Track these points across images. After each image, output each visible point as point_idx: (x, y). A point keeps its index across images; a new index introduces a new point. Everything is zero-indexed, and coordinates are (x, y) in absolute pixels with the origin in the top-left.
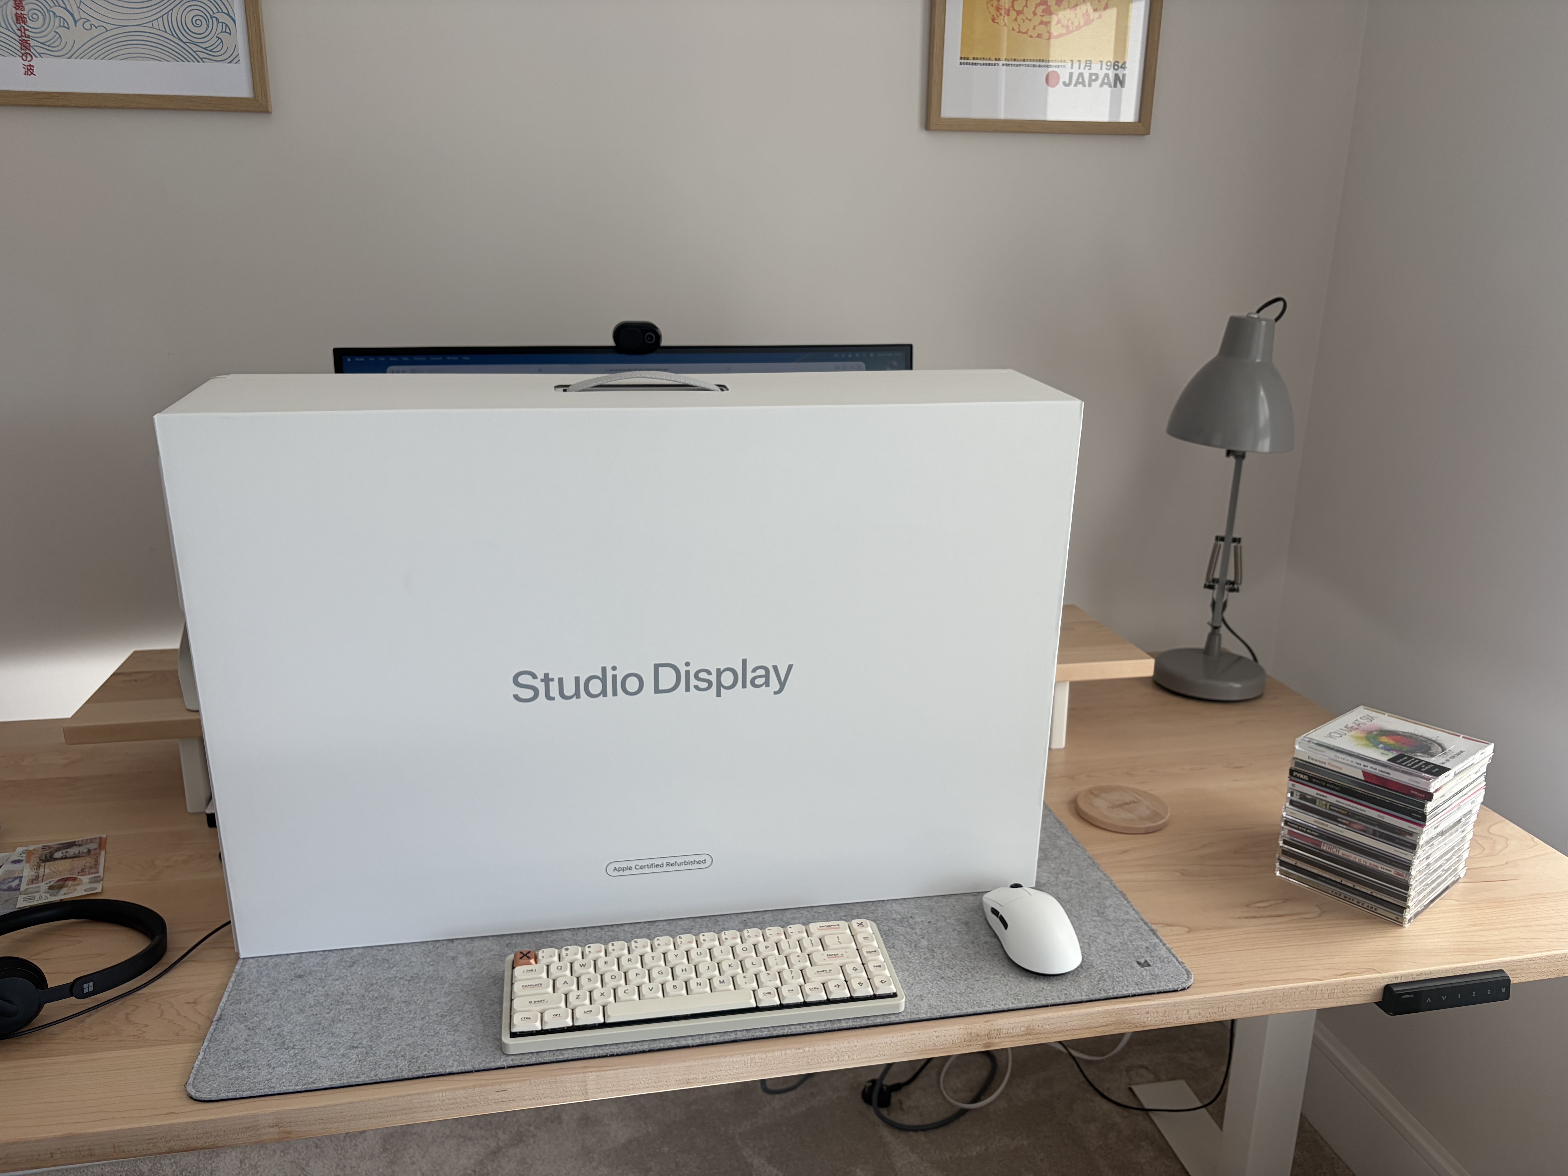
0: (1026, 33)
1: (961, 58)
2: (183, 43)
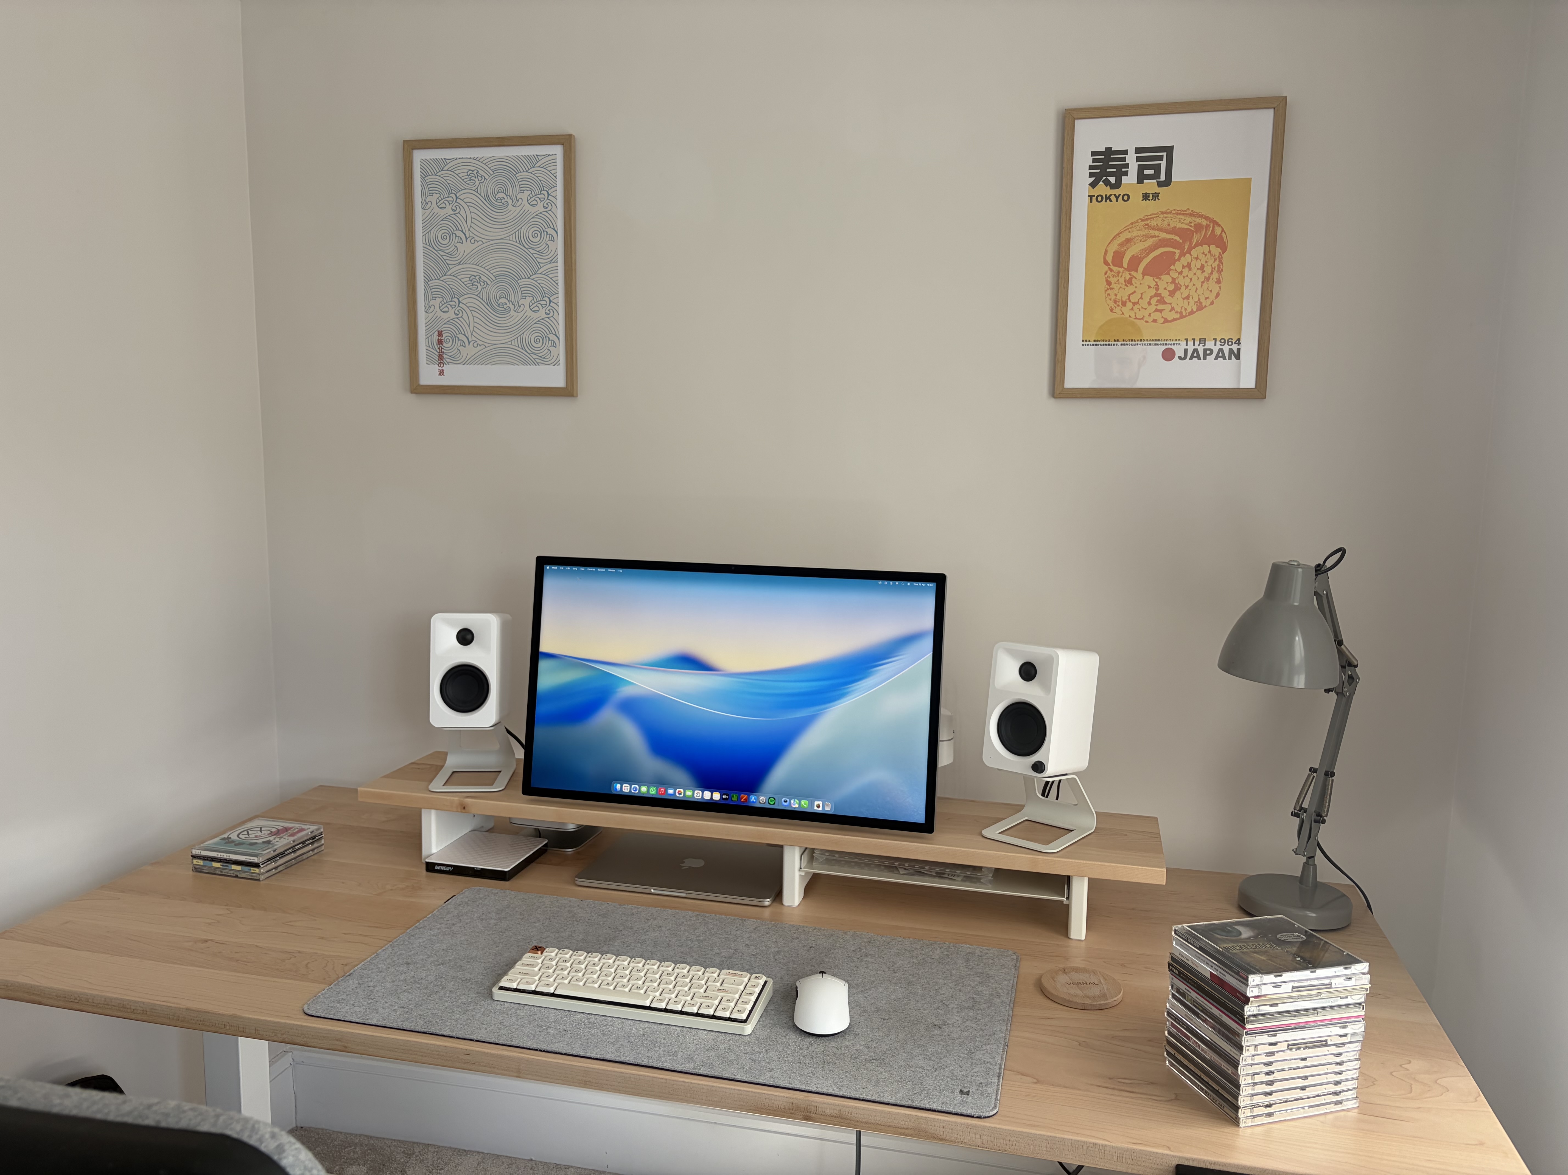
0: (1142, 319)
1: (1083, 341)
2: (529, 353)
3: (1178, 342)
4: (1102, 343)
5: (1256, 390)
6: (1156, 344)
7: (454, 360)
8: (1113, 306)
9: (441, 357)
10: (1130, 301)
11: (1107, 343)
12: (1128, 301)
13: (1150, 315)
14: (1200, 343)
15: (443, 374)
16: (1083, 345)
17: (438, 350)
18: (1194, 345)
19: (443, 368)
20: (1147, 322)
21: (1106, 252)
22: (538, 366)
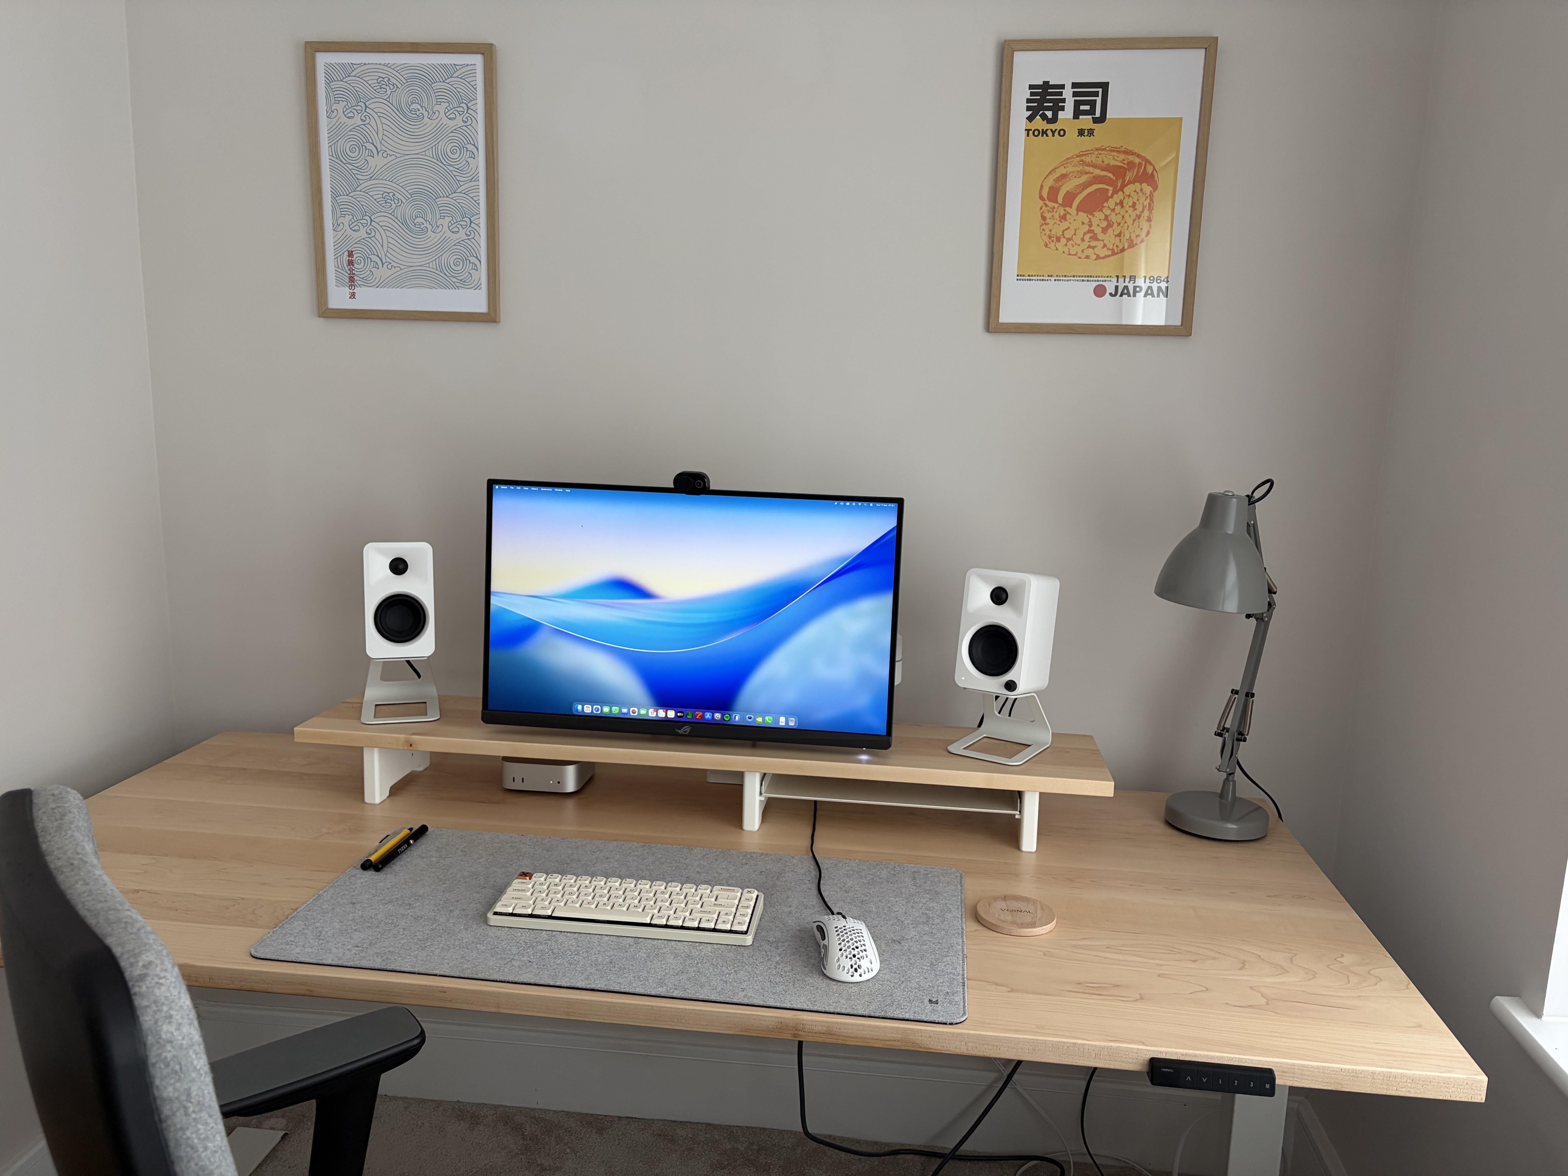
0: (1076, 255)
1: (1018, 276)
2: (448, 277)
3: (1109, 279)
4: (1036, 278)
5: (1182, 327)
6: (1088, 281)
7: (367, 283)
8: (1047, 242)
9: (352, 279)
10: (1064, 237)
11: (1041, 278)
12: (1062, 237)
13: (1083, 251)
14: (1130, 280)
15: (354, 297)
16: (1017, 280)
17: (349, 272)
18: (1124, 282)
19: (354, 291)
20: (1080, 258)
21: (1042, 187)
22: (457, 290)
